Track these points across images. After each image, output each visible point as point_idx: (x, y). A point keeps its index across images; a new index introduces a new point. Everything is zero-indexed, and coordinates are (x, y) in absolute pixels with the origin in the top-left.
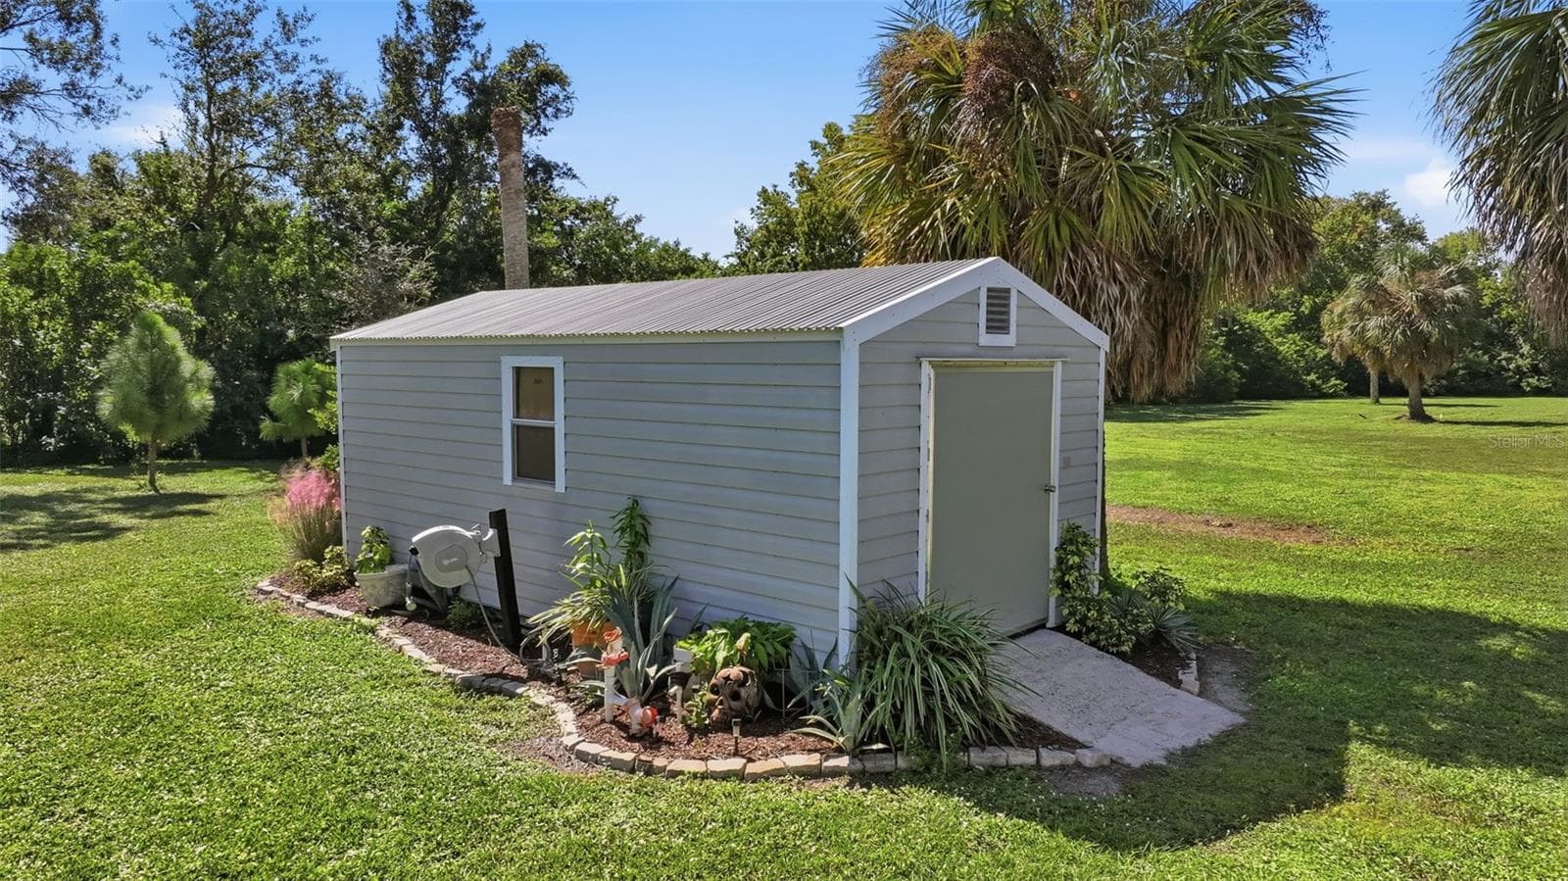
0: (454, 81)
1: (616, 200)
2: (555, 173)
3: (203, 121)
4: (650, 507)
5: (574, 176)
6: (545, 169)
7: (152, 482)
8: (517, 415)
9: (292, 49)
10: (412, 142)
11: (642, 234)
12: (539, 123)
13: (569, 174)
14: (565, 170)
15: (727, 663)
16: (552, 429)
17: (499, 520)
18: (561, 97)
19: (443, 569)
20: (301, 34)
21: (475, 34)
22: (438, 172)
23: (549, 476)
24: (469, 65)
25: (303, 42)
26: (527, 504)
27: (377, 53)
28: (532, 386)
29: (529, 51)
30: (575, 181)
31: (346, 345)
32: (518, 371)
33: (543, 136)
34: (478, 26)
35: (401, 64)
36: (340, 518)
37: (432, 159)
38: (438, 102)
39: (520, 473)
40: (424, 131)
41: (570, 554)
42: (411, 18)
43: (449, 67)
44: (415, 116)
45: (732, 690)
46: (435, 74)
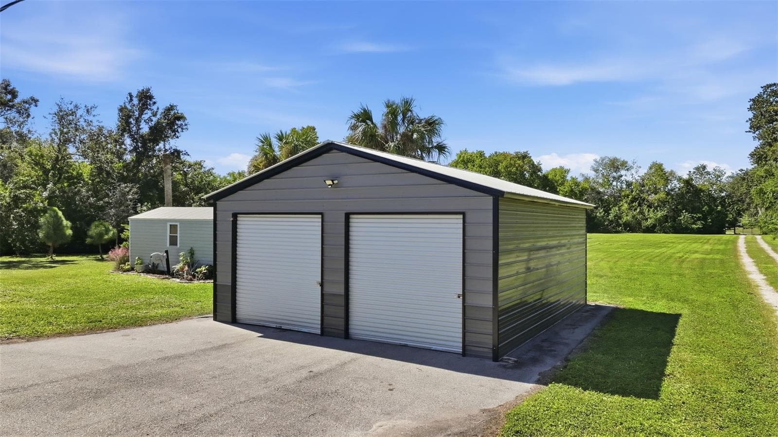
0: (145, 121)
1: (204, 161)
2: (181, 154)
3: (57, 140)
4: (194, 249)
5: (188, 155)
6: (177, 153)
7: (51, 257)
8: (170, 233)
9: (90, 118)
10: (128, 141)
11: (215, 173)
12: (175, 134)
13: (187, 154)
14: (185, 152)
15: (204, 270)
16: (177, 236)
17: (167, 252)
18: (184, 124)
19: (157, 260)
20: (93, 113)
21: (153, 105)
22: (138, 153)
23: (176, 245)
24: (151, 115)
25: (94, 116)
26: (172, 250)
27: (117, 112)
28: (173, 228)
29: (171, 108)
30: (189, 156)
31: (132, 220)
32: (171, 225)
33: (177, 139)
34: (155, 103)
35: (125, 116)
36: (129, 256)
37: (135, 149)
38: (139, 129)
39: (171, 244)
40: (134, 139)
41: (180, 256)
42: (131, 100)
43: (143, 116)
44: (130, 132)
45: (204, 274)
46: (138, 120)
